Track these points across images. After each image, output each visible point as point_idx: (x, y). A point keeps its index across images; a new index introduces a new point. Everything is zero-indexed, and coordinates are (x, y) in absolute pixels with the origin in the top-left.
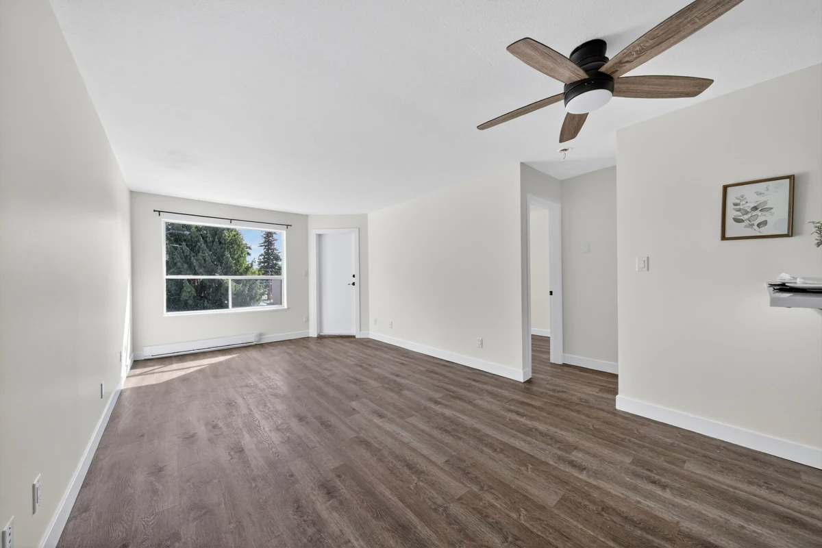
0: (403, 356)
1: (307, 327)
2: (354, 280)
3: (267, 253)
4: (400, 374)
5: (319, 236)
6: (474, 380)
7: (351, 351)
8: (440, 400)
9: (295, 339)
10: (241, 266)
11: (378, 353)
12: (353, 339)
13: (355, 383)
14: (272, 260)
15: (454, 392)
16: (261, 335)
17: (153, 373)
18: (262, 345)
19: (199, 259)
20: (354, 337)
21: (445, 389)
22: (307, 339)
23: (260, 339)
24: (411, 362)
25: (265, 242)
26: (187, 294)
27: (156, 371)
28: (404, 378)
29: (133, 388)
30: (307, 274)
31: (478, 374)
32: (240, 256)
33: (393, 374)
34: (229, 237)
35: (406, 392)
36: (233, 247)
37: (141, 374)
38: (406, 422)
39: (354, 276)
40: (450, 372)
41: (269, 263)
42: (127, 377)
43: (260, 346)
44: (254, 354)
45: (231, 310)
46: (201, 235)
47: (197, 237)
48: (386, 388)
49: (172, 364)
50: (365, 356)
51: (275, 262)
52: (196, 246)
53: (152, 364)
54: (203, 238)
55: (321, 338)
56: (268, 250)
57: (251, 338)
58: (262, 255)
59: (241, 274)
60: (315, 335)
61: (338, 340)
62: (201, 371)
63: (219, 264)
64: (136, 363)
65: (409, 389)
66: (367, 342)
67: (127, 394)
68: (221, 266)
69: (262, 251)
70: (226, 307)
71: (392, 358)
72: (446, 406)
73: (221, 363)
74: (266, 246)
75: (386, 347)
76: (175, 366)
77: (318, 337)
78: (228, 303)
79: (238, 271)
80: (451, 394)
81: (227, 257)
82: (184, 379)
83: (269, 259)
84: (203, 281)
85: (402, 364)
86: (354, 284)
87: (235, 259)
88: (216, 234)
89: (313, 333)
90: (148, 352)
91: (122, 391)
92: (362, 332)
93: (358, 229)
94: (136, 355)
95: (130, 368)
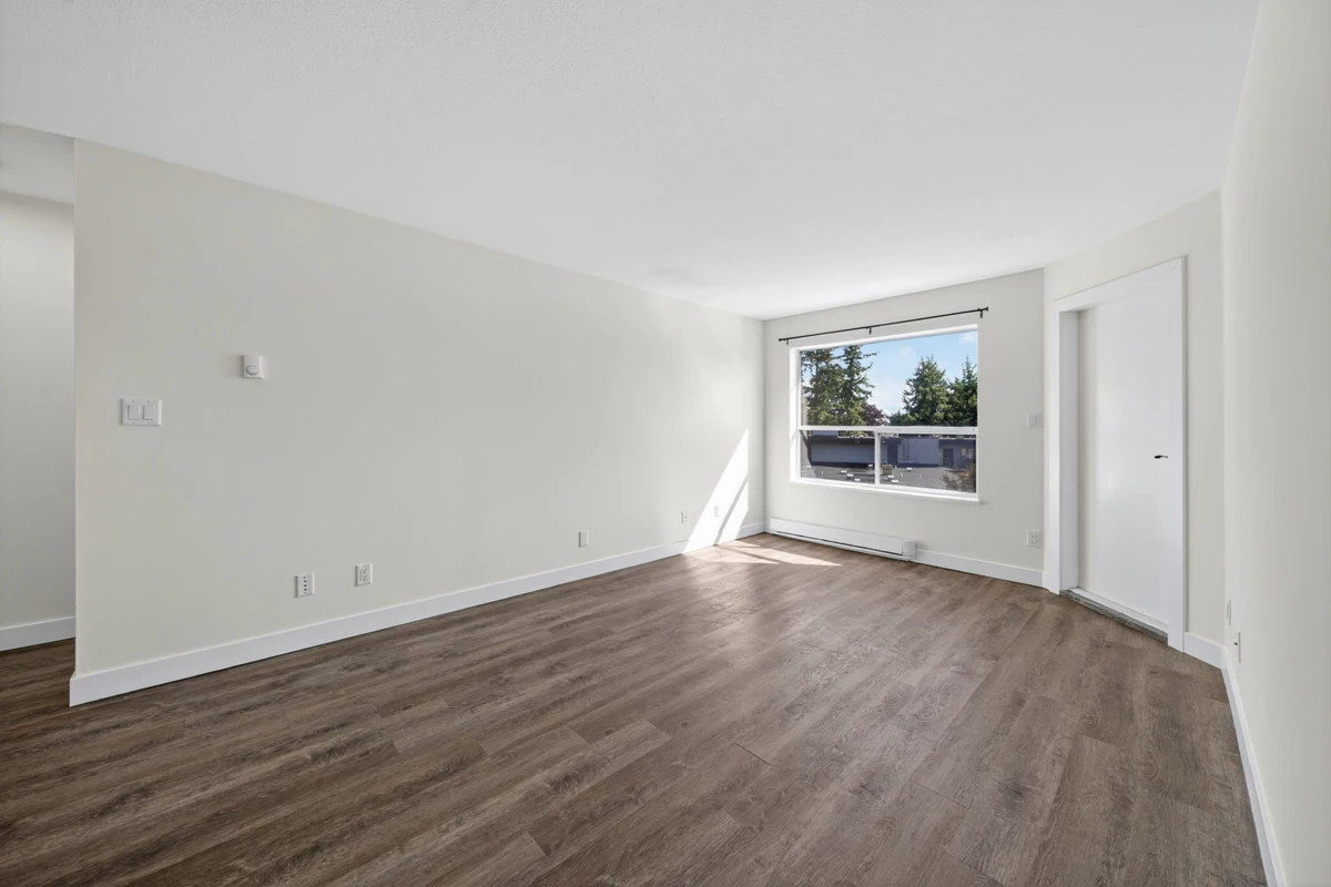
1: (1038, 561)
5: (1077, 315)
12: (1158, 645)
16: (917, 546)
23: (916, 554)
30: (1038, 421)
45: (877, 487)
55: (1067, 599)
57: (895, 546)
60: (1056, 589)
70: (871, 479)
77: (1062, 596)
78: (871, 475)
89: (1052, 582)
90: (775, 526)
91: (679, 557)
92: (1191, 634)
93: (1179, 263)
94: (765, 526)
95: (735, 537)
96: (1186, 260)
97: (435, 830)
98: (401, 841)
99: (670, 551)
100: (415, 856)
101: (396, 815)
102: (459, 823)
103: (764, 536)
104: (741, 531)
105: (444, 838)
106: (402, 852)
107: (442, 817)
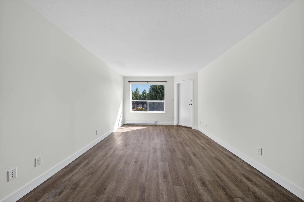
0: (208, 144)
1: (173, 121)
4: (197, 154)
5: (178, 84)
6: (248, 179)
7: (184, 135)
8: (207, 183)
9: (168, 125)
11: (196, 139)
15: (222, 181)
16: (156, 122)
18: (156, 125)
20: (191, 128)
21: (217, 176)
22: (172, 126)
23: (156, 123)
24: (209, 149)
30: (173, 100)
31: (255, 174)
33: (193, 153)
35: (191, 168)
37: (123, 129)
38: (173, 188)
39: (191, 101)
40: (231, 164)
42: (120, 129)
44: (151, 128)
45: (148, 112)
48: (182, 160)
50: (188, 139)
55: (178, 126)
57: (153, 122)
61: (183, 129)
65: (194, 166)
70: (147, 111)
71: (200, 144)
72: (208, 190)
75: (202, 137)
78: (147, 110)
80: (220, 181)
82: (127, 133)
85: (204, 148)
86: (191, 104)
89: (175, 124)
90: (127, 122)
91: (113, 133)
92: (195, 126)
93: (193, 80)
94: (124, 123)
95: (120, 126)
96: (194, 79)
99: (111, 132)
103: (124, 125)
104: (121, 124)
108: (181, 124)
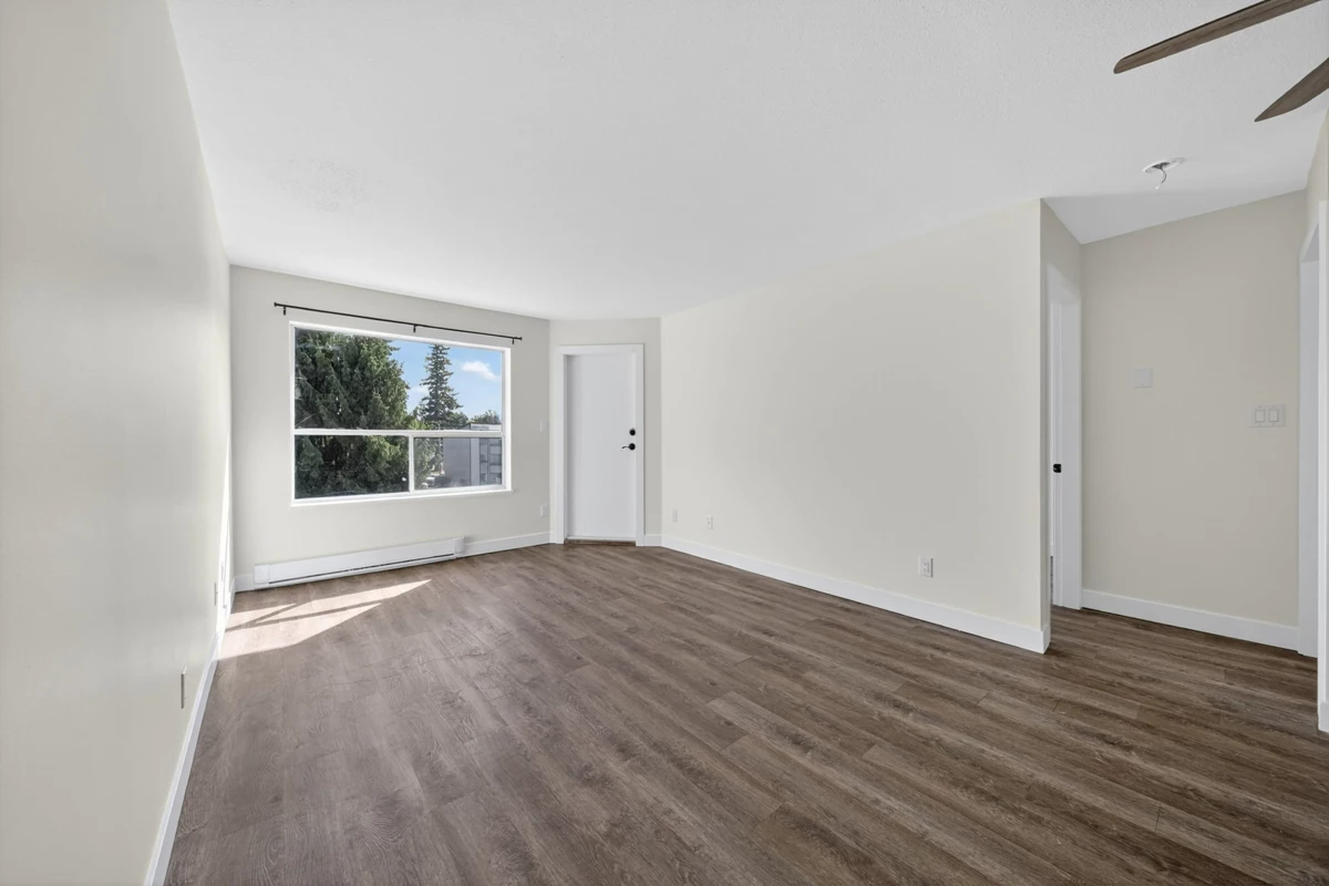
1: (547, 526)
2: (633, 440)
3: (434, 396)
4: (770, 629)
5: (569, 359)
7: (644, 575)
8: (902, 699)
9: (526, 548)
10: (398, 415)
12: (631, 549)
13: (692, 652)
14: (443, 406)
16: (467, 540)
17: (278, 621)
18: (469, 559)
19: (328, 404)
20: (632, 544)
21: (891, 670)
22: (546, 547)
23: (465, 548)
25: (431, 378)
26: (309, 462)
27: (281, 616)
28: (784, 638)
29: (240, 657)
32: (396, 400)
33: (756, 629)
34: (378, 367)
36: (385, 384)
37: (252, 624)
39: (633, 433)
41: (437, 412)
42: (227, 630)
43: (467, 561)
44: (457, 577)
45: (413, 493)
46: (333, 364)
47: (325, 366)
48: (764, 665)
49: (309, 600)
50: (676, 586)
51: (447, 409)
52: (323, 381)
53: (272, 600)
54: (335, 369)
55: (570, 544)
56: (436, 390)
57: (451, 549)
58: (425, 399)
59: (399, 428)
60: (561, 541)
61: (606, 551)
62: (368, 616)
63: (362, 411)
64: (242, 598)
65: (813, 667)
66: (661, 555)
67: (230, 674)
68: (365, 414)
69: (425, 391)
72: (927, 717)
73: (403, 596)
74: (433, 383)
76: (317, 605)
77: (565, 544)
79: (393, 424)
81: (376, 400)
82: (340, 635)
83: (437, 404)
84: (335, 438)
85: (759, 604)
86: (632, 447)
87: (387, 404)
88: (356, 363)
89: (556, 537)
90: (263, 576)
92: (648, 535)
93: (641, 346)
95: (230, 609)
96: (644, 345)
97: (893, 816)
98: (919, 839)
100: (924, 821)
101: (895, 859)
102: (877, 802)
105: (897, 807)
106: (927, 832)
107: (877, 817)
108: (583, 532)
